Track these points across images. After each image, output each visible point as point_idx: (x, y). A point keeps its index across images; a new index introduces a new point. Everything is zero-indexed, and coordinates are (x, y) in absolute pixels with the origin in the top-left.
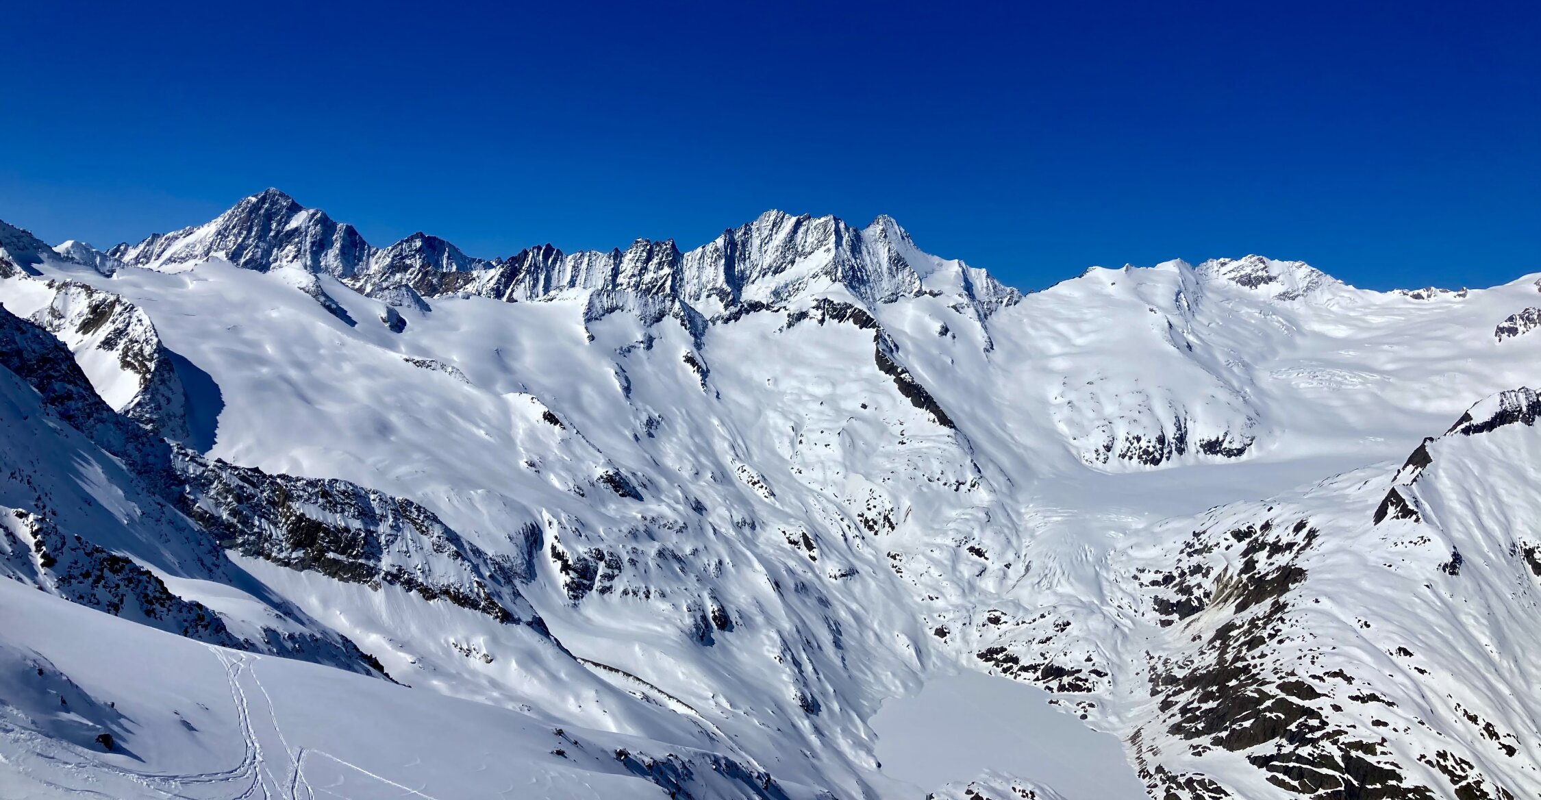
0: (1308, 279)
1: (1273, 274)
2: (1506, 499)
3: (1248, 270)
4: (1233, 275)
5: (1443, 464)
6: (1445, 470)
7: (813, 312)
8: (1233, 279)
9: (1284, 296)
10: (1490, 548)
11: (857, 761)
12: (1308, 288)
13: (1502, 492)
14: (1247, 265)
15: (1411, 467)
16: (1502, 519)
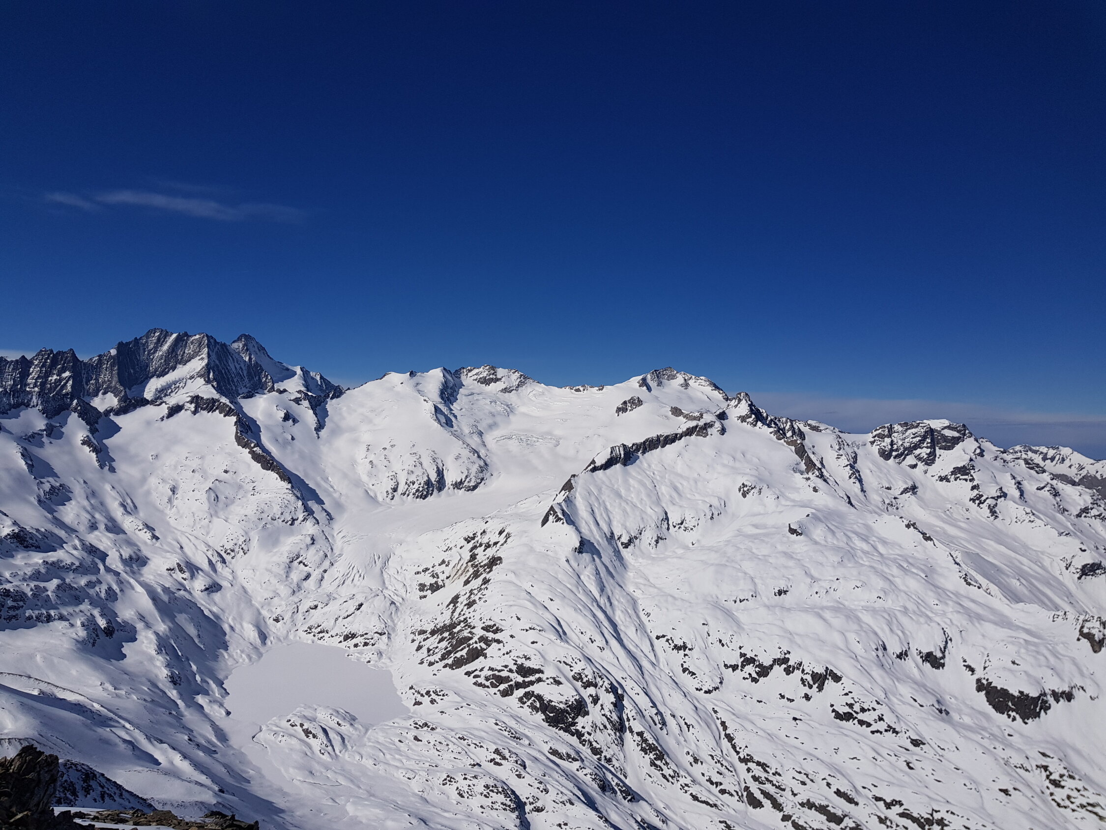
0: (519, 380)
1: (499, 377)
2: (609, 507)
3: (485, 374)
4: (475, 377)
5: (579, 490)
6: (580, 494)
7: (187, 405)
8: (476, 380)
9: (505, 390)
10: (599, 536)
11: (212, 713)
12: (518, 385)
13: (608, 504)
14: (483, 372)
15: (563, 492)
16: (607, 519)
